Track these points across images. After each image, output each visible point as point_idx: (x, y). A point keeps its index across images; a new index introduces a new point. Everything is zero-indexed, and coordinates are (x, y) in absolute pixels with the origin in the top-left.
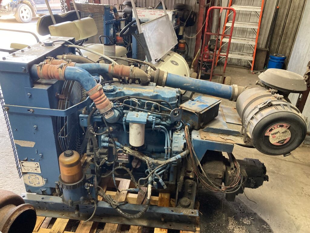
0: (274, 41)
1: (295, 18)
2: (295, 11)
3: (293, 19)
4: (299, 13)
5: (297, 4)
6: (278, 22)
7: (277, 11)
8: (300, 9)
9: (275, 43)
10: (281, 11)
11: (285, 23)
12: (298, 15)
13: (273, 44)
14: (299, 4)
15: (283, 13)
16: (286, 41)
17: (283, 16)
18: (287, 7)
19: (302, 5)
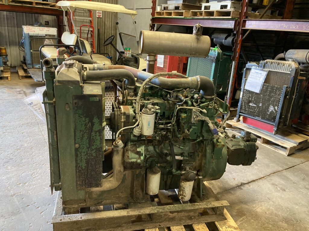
0: (101, 49)
1: (109, 34)
2: (108, 30)
3: (108, 35)
4: (110, 31)
5: (108, 26)
6: (101, 37)
7: (98, 30)
8: (110, 29)
9: (102, 50)
10: (101, 31)
11: (104, 37)
12: (110, 33)
13: (101, 50)
14: (109, 26)
15: (102, 31)
16: (108, 48)
17: (102, 33)
18: (103, 28)
19: (111, 26)
